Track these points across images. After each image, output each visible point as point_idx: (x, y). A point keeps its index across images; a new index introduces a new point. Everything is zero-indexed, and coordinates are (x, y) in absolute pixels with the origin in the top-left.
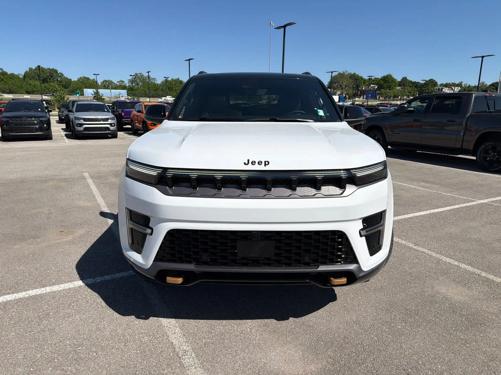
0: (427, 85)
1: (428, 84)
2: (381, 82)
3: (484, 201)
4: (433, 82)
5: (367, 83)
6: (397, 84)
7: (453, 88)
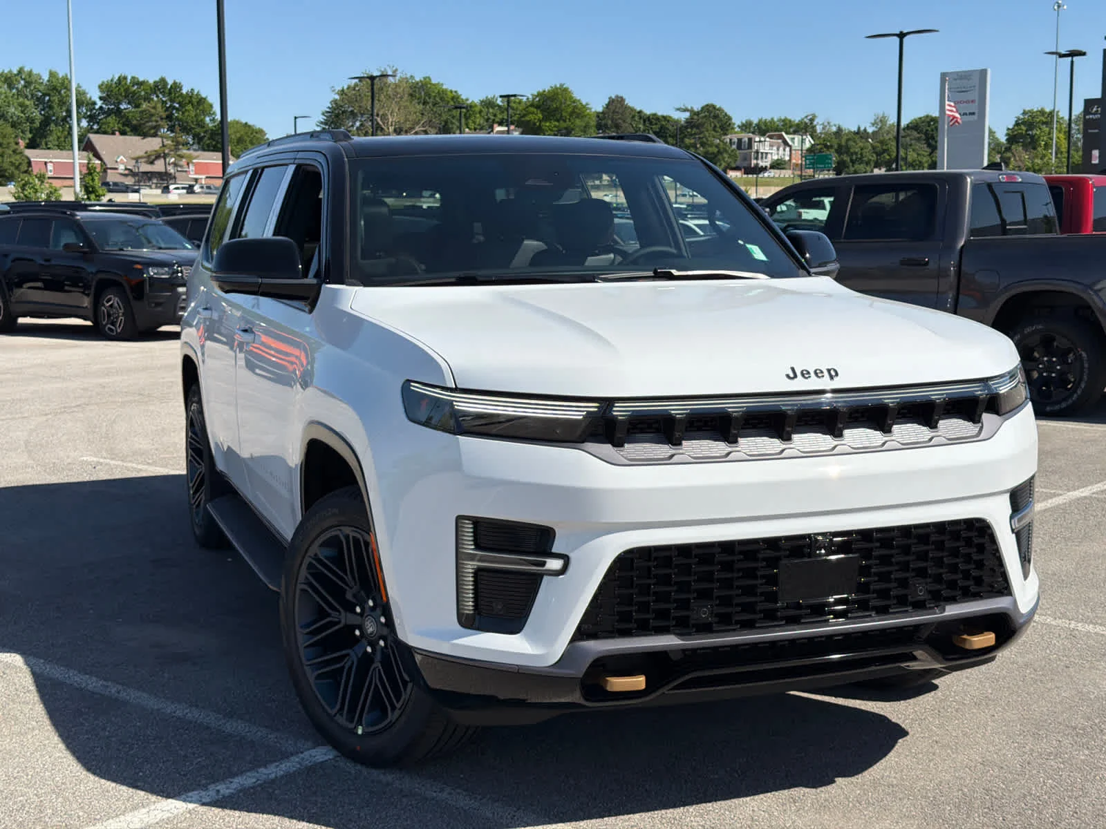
0: (698, 127)
1: (702, 125)
2: (533, 113)
3: (1082, 492)
4: (716, 117)
5: (478, 120)
6: (593, 123)
7: (787, 137)
